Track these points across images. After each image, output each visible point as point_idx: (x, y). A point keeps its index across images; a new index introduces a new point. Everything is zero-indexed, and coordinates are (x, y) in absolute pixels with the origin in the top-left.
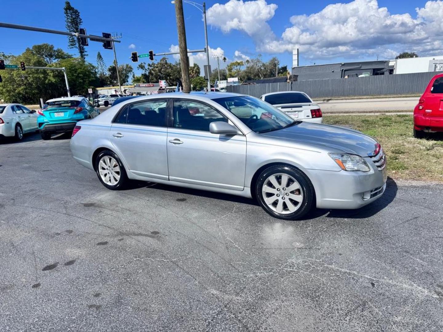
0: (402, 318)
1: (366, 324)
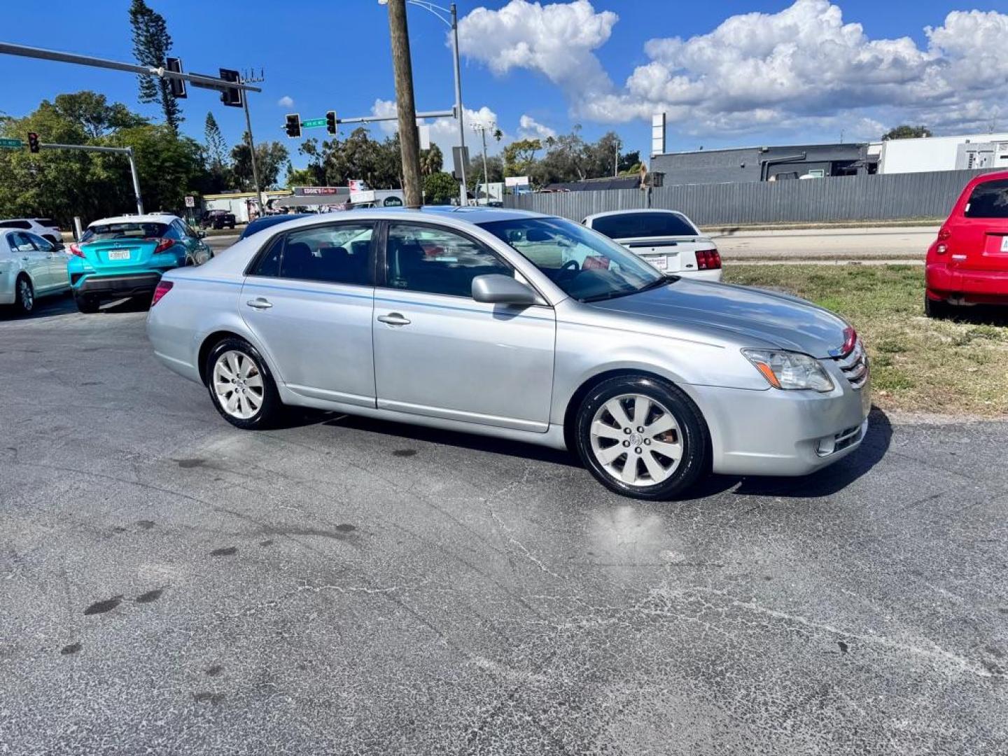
0: (911, 722)
1: (830, 736)
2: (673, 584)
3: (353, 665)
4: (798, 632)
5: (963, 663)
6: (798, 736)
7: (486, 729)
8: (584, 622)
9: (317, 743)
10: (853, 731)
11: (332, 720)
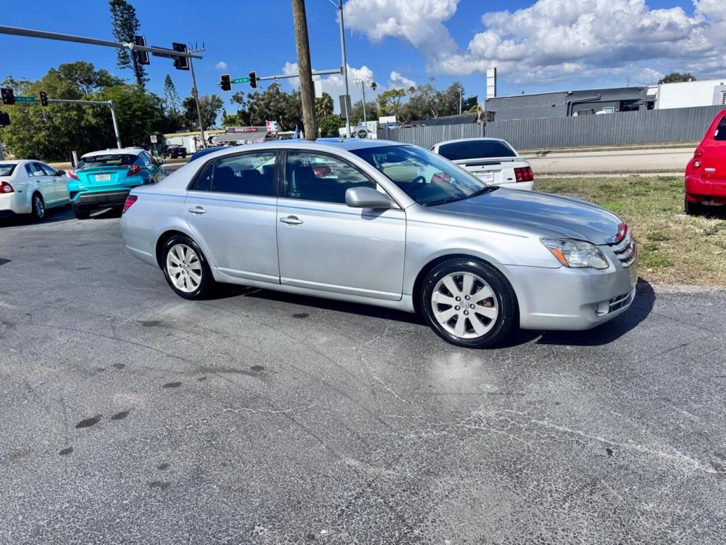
0: (655, 505)
1: (596, 515)
2: (488, 407)
3: (259, 463)
4: (577, 441)
5: (696, 464)
6: (573, 514)
7: (351, 508)
8: (423, 434)
9: (233, 516)
10: (613, 511)
11: (244, 501)
